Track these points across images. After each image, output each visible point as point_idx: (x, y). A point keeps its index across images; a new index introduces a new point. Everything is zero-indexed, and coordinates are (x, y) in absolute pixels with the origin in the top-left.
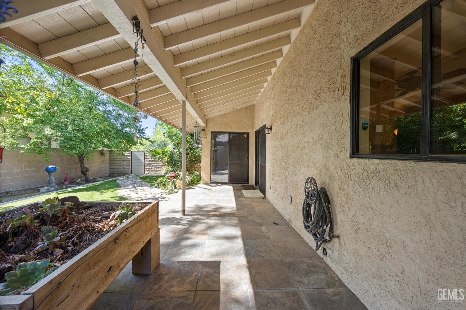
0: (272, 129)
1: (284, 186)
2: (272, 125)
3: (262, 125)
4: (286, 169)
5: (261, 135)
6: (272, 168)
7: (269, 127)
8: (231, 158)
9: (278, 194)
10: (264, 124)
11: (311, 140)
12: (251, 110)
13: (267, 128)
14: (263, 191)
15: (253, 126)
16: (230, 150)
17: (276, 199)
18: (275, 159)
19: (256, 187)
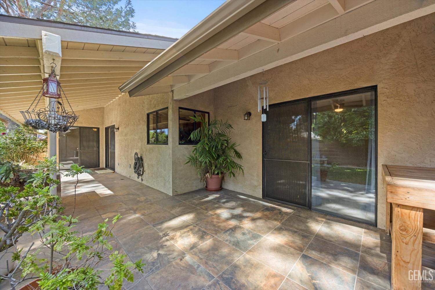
0: (119, 129)
1: (127, 161)
2: (119, 126)
3: (111, 125)
4: (128, 151)
5: (110, 131)
6: (119, 152)
7: (117, 128)
8: (81, 148)
9: (124, 166)
10: (113, 124)
11: (137, 138)
12: (101, 110)
13: (116, 128)
14: (113, 169)
15: (103, 123)
16: (81, 141)
17: (122, 170)
18: (121, 147)
19: (106, 168)
